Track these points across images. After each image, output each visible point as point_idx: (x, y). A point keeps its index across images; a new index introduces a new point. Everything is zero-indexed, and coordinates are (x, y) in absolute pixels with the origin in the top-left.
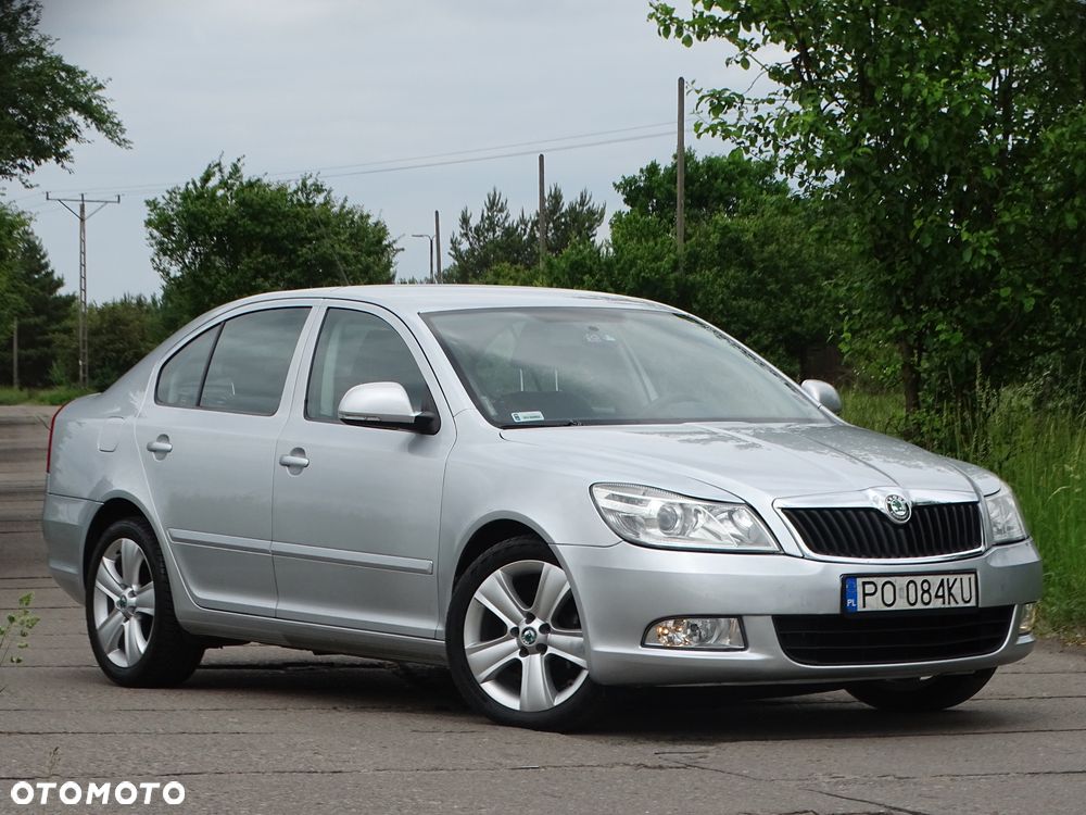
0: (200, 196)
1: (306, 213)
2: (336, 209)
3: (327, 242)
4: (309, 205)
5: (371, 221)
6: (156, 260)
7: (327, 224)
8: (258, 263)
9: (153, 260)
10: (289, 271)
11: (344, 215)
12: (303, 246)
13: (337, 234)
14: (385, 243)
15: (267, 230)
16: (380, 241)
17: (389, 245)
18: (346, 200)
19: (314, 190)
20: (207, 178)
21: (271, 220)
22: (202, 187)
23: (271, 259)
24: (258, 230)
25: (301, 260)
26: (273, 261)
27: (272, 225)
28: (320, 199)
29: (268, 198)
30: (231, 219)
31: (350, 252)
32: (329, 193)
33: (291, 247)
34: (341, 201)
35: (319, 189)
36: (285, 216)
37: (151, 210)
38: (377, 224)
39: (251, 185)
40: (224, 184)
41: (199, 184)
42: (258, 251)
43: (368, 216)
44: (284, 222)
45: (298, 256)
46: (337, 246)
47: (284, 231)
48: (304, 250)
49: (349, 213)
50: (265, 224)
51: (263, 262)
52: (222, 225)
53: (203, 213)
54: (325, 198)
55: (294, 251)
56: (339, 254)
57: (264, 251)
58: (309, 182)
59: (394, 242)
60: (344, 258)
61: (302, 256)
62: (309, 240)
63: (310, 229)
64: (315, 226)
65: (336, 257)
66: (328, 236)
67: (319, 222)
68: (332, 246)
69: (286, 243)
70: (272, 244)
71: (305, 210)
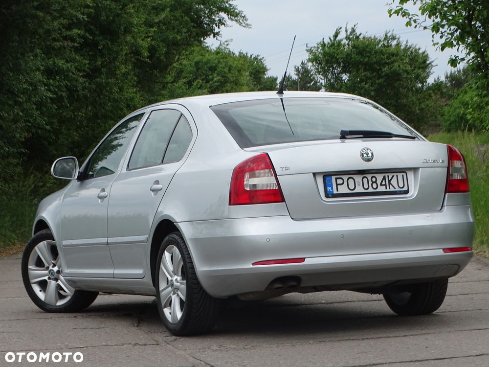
0: (333, 45)
1: (386, 50)
2: (402, 48)
3: (396, 64)
4: (388, 46)
5: (421, 51)
7: (397, 55)
8: (362, 76)
10: (378, 79)
11: (407, 49)
12: (385, 67)
13: (402, 60)
14: (428, 62)
15: (366, 59)
16: (425, 62)
17: (430, 63)
18: (407, 42)
19: (391, 39)
20: (336, 36)
21: (368, 54)
22: (335, 40)
23: (368, 74)
24: (361, 60)
25: (384, 74)
26: (369, 75)
27: (369, 57)
28: (394, 43)
29: (367, 44)
30: (348, 55)
31: (409, 68)
32: (399, 39)
33: (378, 68)
34: (405, 43)
35: (394, 38)
36: (376, 52)
37: (310, 54)
38: (424, 53)
39: (358, 38)
40: (347, 38)
41: (332, 39)
42: (362, 70)
43: (419, 49)
44: (375, 55)
45: (383, 72)
46: (401, 66)
47: (375, 60)
48: (386, 69)
49: (410, 48)
50: (365, 57)
51: (365, 75)
52: (344, 58)
53: (334, 52)
54: (397, 41)
55: (381, 69)
56: (403, 69)
57: (365, 70)
58: (389, 35)
59: (433, 62)
60: (406, 71)
61: (384, 71)
62: (388, 64)
63: (388, 58)
64: (391, 57)
65: (401, 71)
66: (397, 61)
67: (393, 55)
68: (399, 66)
69: (376, 66)
70: (369, 66)
71: (386, 48)
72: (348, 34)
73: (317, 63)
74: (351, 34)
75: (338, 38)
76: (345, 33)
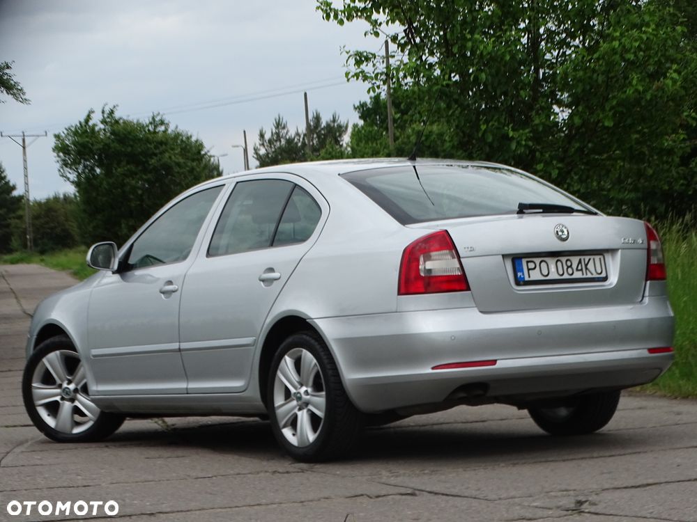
0: (85, 131)
1: (154, 138)
3: (167, 155)
4: (155, 132)
5: (194, 139)
6: (62, 170)
7: (166, 144)
8: (125, 170)
9: (60, 171)
11: (178, 135)
12: (152, 158)
13: (173, 149)
14: (203, 153)
15: (129, 149)
16: (199, 152)
17: (206, 154)
18: (177, 127)
19: (159, 124)
20: (88, 120)
21: (131, 143)
22: (86, 125)
23: (132, 167)
24: (123, 150)
25: (151, 167)
26: (134, 169)
27: (132, 146)
28: (162, 128)
30: (105, 144)
31: (181, 160)
32: (167, 124)
33: (144, 160)
34: (174, 129)
35: (162, 123)
36: (140, 140)
37: (57, 141)
38: (197, 141)
39: (117, 122)
40: (104, 122)
42: (124, 163)
43: (191, 137)
44: (139, 145)
45: (149, 165)
46: (173, 157)
47: (139, 150)
48: (153, 161)
50: (128, 146)
51: (128, 170)
52: (101, 149)
53: (87, 142)
54: (165, 128)
55: (147, 162)
56: (175, 162)
57: (128, 163)
58: (156, 119)
59: (208, 151)
60: (178, 164)
61: (152, 164)
62: (155, 155)
63: (156, 147)
64: (159, 146)
65: (173, 164)
66: (167, 150)
67: (161, 143)
68: (170, 157)
69: (141, 157)
70: (133, 158)
71: (152, 135)
72: (106, 116)
73: (64, 153)
74: (108, 117)
75: (91, 123)
76: (101, 114)
